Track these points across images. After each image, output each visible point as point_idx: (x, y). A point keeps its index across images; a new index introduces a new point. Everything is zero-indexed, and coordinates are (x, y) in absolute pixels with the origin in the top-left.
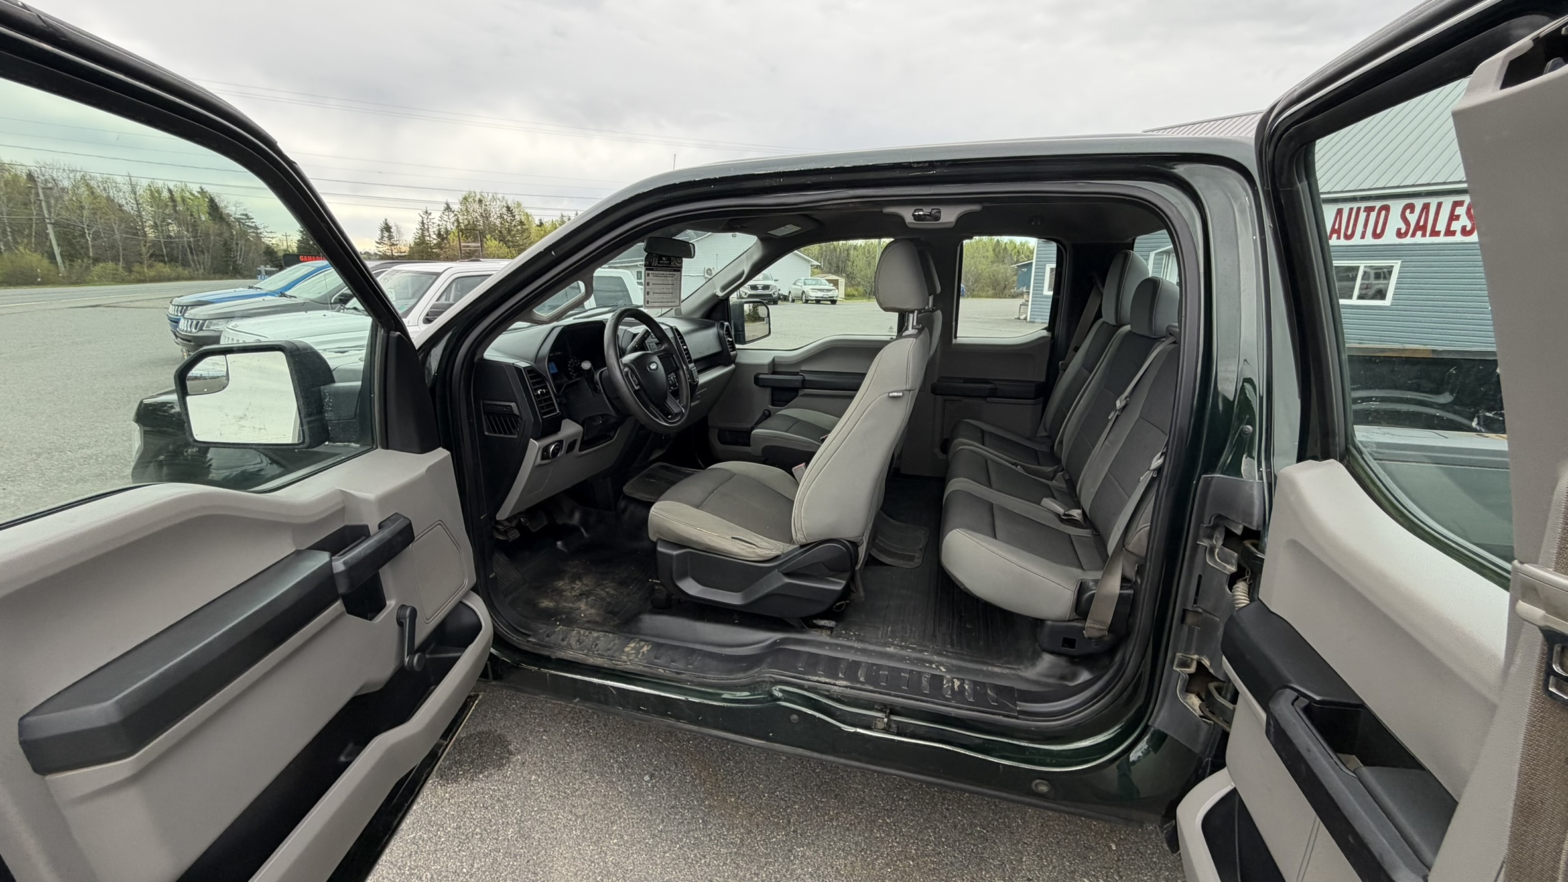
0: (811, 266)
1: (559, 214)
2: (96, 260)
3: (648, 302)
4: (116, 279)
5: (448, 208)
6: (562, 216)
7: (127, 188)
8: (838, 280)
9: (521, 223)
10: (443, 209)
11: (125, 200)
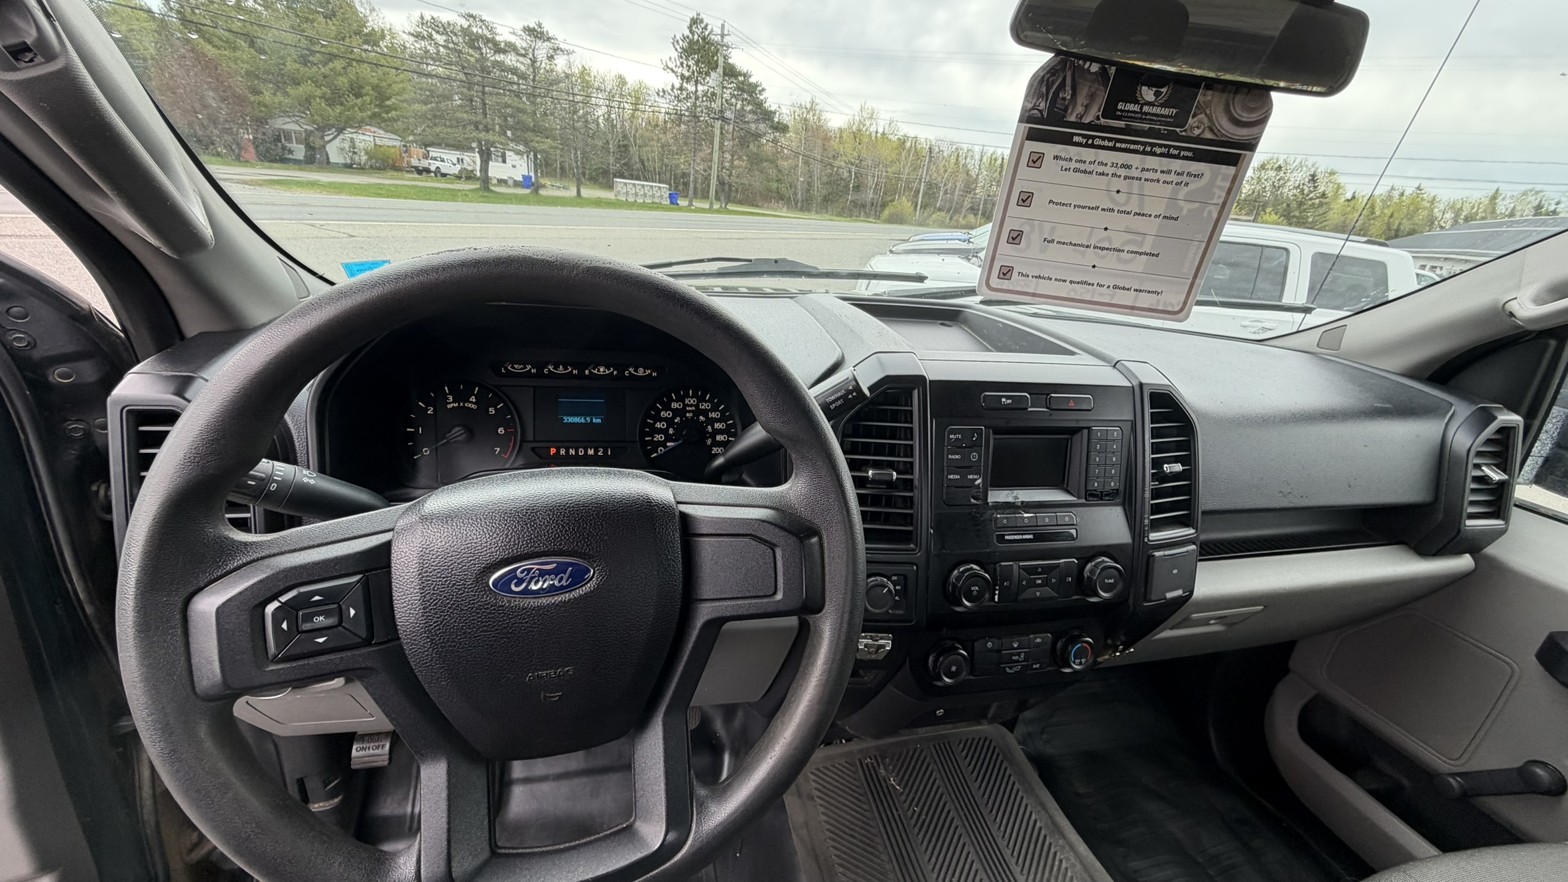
2: (940, 210)
3: (1006, 273)
4: (942, 225)
7: (977, 157)
9: (1324, 195)
11: (973, 165)
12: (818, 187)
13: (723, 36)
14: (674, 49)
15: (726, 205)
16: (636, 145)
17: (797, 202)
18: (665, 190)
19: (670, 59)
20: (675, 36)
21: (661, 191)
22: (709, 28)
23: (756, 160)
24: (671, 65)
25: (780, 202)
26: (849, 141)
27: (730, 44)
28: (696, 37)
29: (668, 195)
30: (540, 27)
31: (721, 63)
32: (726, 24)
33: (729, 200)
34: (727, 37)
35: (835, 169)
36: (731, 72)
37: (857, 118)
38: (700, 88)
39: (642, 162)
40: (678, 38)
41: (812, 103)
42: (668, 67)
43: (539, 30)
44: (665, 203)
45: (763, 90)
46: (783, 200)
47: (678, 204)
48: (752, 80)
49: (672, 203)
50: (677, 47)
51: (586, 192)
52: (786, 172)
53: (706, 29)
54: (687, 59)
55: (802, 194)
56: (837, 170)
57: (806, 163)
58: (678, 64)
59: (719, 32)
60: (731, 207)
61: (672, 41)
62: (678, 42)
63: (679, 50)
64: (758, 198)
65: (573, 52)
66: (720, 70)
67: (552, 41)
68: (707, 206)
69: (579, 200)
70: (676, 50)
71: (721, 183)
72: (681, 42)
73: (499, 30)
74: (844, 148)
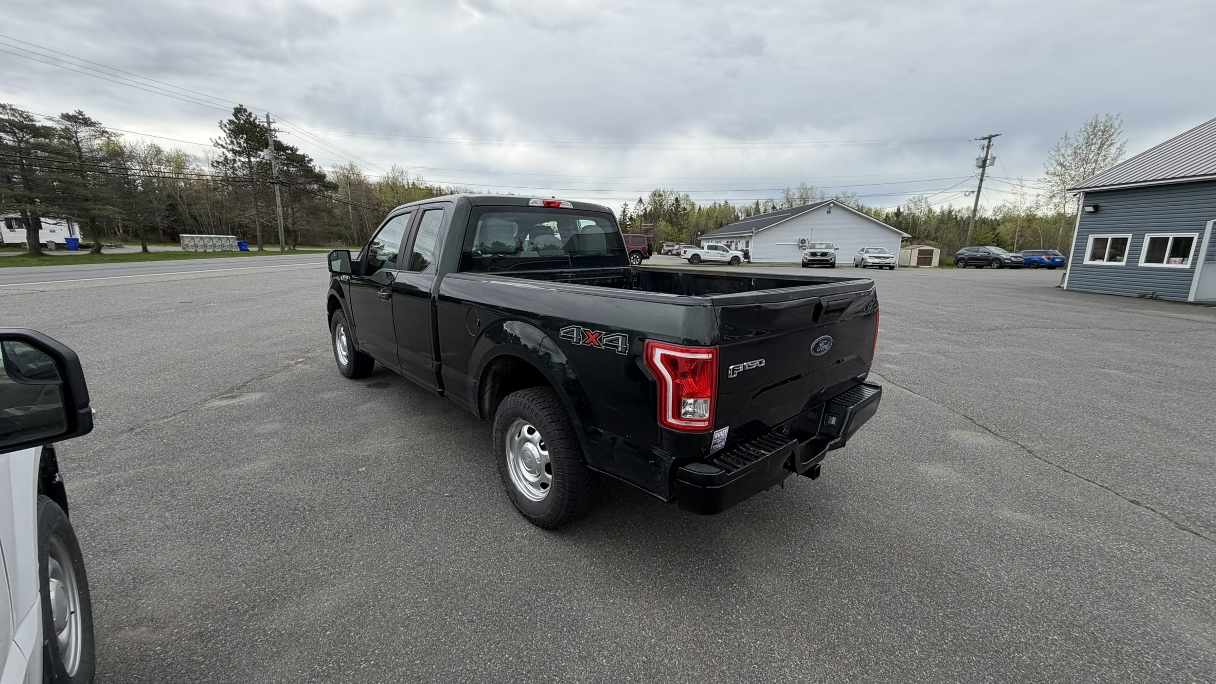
0: (902, 238)
1: (713, 202)
5: (641, 201)
6: (715, 203)
8: (933, 250)
9: (685, 209)
10: (637, 201)
12: (369, 227)
13: (269, 123)
14: (222, 131)
15: (294, 246)
16: (184, 204)
17: (354, 241)
18: (233, 240)
19: (220, 138)
20: (222, 121)
21: (230, 241)
22: (253, 116)
23: (314, 211)
24: (220, 142)
25: (339, 241)
26: (387, 191)
27: (277, 129)
28: (242, 122)
29: (237, 244)
30: (82, 115)
31: (271, 142)
32: (270, 115)
33: (296, 244)
34: (273, 124)
35: (381, 213)
36: (279, 147)
37: (390, 175)
38: (253, 159)
39: (195, 218)
40: (224, 122)
41: (352, 166)
42: (218, 144)
43: (81, 117)
44: (236, 250)
45: (311, 160)
46: (341, 239)
47: (248, 250)
48: (299, 153)
49: (242, 250)
50: (225, 129)
51: (151, 248)
52: (339, 217)
53: (251, 117)
54: (235, 138)
55: (357, 233)
56: (383, 214)
57: (354, 209)
58: (228, 142)
59: (266, 121)
60: (298, 249)
61: (219, 124)
62: (225, 126)
63: (228, 131)
64: (318, 239)
65: (122, 134)
66: (271, 147)
67: (97, 125)
68: (279, 249)
69: (145, 255)
70: (225, 131)
71: (287, 230)
72: (228, 126)
73: (36, 117)
74: (385, 197)
